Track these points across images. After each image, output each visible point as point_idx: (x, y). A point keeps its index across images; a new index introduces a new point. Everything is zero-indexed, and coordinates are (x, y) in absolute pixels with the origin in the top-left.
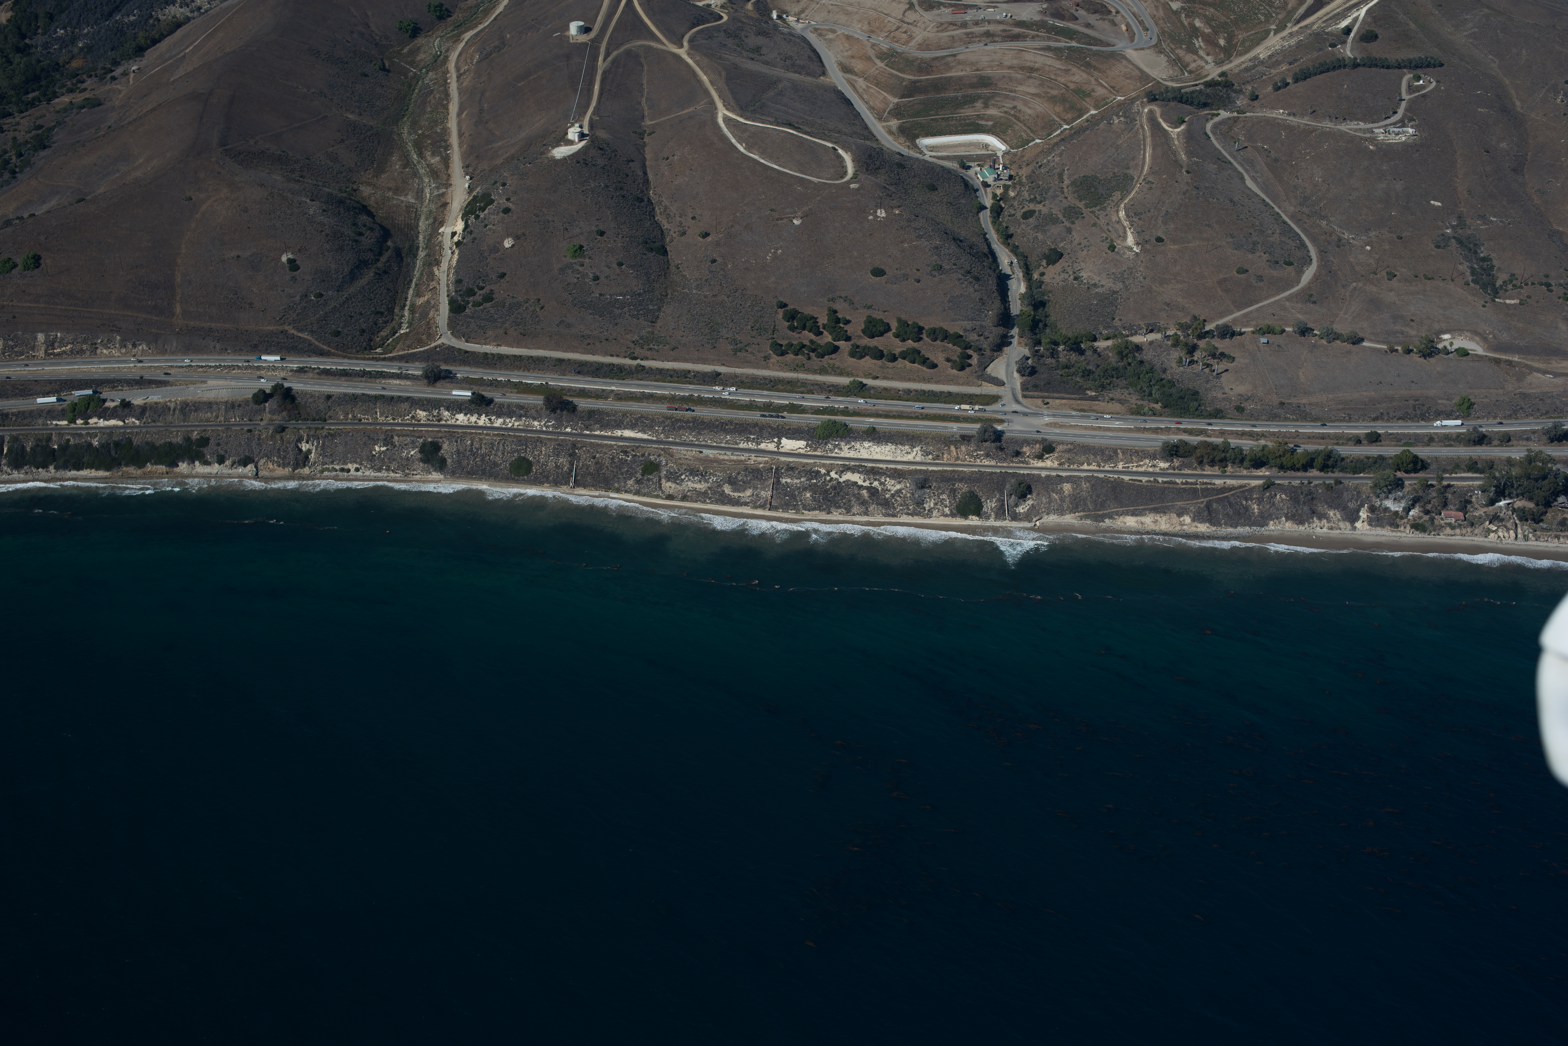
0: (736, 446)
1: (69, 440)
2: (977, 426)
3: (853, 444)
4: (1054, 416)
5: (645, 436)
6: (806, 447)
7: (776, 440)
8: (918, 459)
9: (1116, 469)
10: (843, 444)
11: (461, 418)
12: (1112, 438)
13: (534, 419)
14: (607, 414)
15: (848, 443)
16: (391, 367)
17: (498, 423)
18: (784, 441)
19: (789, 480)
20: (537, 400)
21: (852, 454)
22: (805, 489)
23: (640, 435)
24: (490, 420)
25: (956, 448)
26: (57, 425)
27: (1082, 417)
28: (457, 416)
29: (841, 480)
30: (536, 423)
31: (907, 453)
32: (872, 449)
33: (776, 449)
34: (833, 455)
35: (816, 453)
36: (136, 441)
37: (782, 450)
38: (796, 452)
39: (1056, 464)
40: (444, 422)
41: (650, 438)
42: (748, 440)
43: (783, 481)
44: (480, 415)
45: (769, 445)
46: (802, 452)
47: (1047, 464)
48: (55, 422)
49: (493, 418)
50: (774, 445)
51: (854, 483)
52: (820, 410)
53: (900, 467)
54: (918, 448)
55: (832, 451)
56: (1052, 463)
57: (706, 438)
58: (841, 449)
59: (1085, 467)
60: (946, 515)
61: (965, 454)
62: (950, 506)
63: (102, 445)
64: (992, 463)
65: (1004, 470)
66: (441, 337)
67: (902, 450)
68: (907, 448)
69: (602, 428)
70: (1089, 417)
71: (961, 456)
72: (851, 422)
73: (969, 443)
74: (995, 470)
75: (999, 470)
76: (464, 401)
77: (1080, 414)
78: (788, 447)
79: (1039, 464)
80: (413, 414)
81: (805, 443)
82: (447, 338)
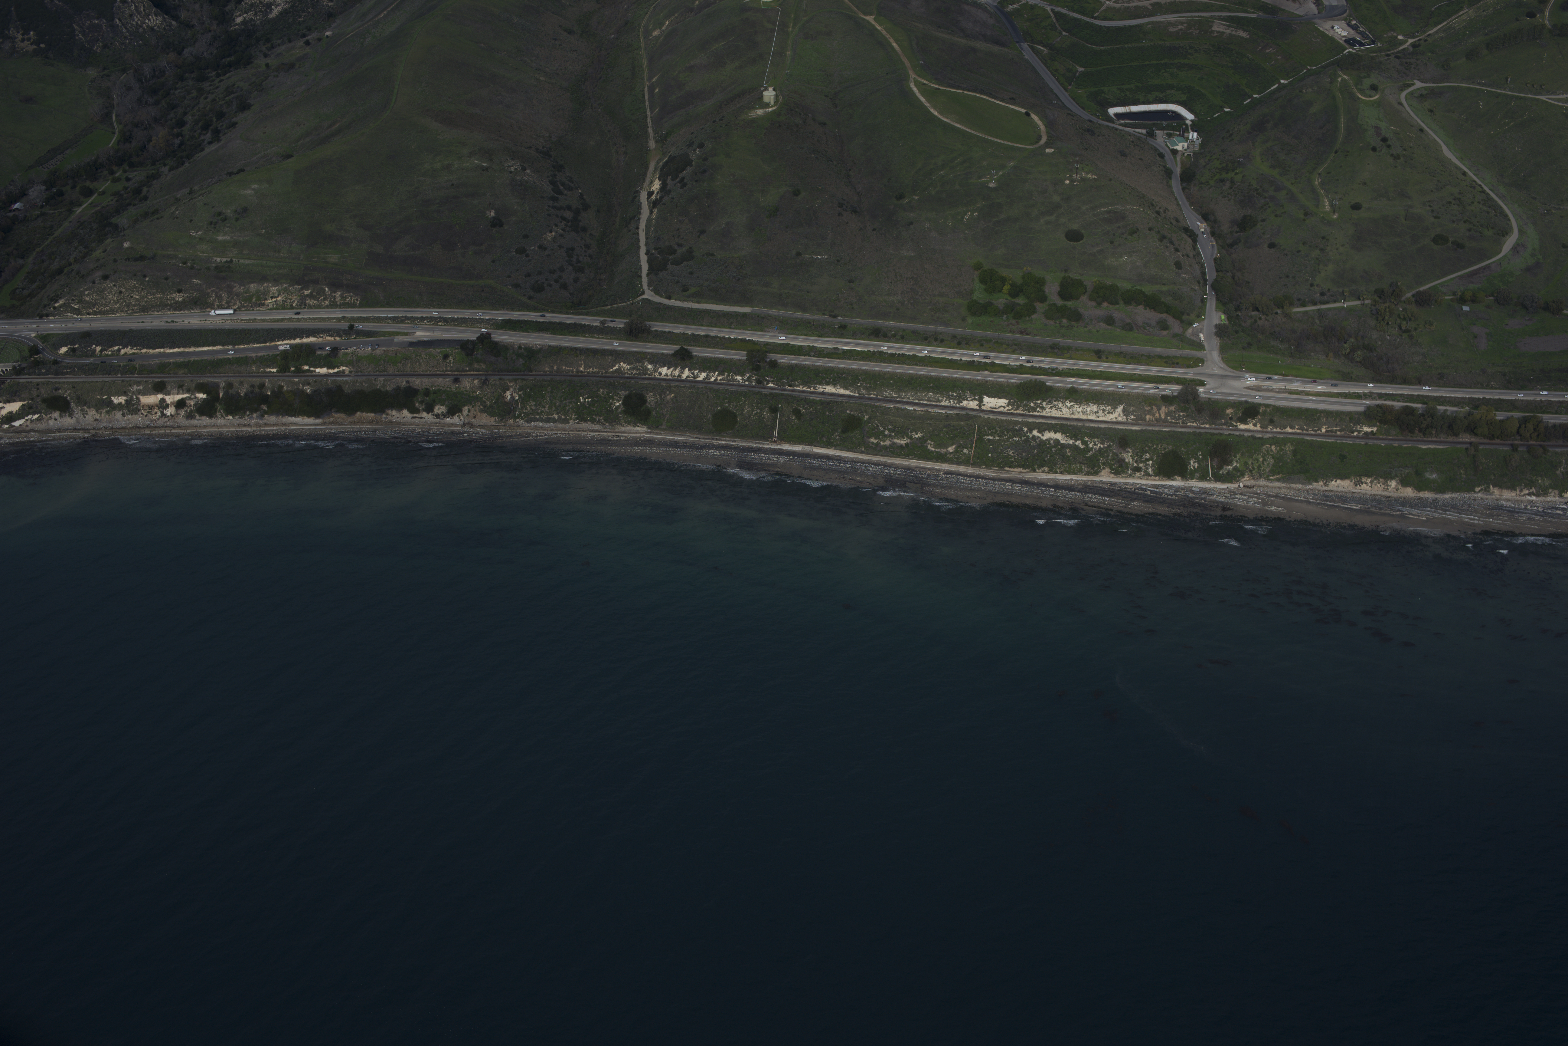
0: (938, 404)
1: (281, 387)
2: (1178, 387)
3: (1056, 403)
4: (1256, 379)
5: (848, 392)
6: (1008, 406)
7: (977, 398)
8: (1120, 419)
9: (1319, 432)
10: (1044, 403)
11: (665, 371)
12: (1314, 401)
13: (737, 374)
14: (809, 370)
15: (1050, 402)
16: (594, 321)
17: (702, 377)
18: (986, 399)
19: (991, 438)
20: (740, 356)
21: (1055, 413)
22: (1008, 447)
23: (842, 391)
24: (693, 373)
25: (1159, 409)
26: (269, 372)
27: (1283, 380)
28: (660, 370)
29: (1044, 438)
30: (739, 378)
31: (1109, 413)
32: (1074, 409)
33: (977, 407)
34: (1036, 414)
35: (1018, 412)
36: (347, 389)
37: (983, 408)
38: (999, 410)
39: (1258, 428)
40: (647, 376)
41: (852, 394)
42: (950, 398)
43: (986, 438)
44: (683, 369)
45: (971, 403)
46: (1006, 410)
47: (1250, 426)
48: (269, 370)
49: (696, 372)
50: (976, 403)
51: (1057, 441)
52: (1020, 369)
53: (1103, 426)
54: (1120, 409)
55: (1034, 409)
56: (1255, 425)
57: (910, 396)
58: (1043, 408)
59: (1289, 430)
60: (1149, 475)
61: (1167, 415)
62: (1153, 465)
63: (314, 392)
64: (1195, 424)
65: (1207, 431)
66: (643, 293)
67: (1104, 410)
68: (1109, 408)
69: (804, 384)
70: (1291, 381)
71: (1163, 417)
72: (1052, 381)
73: (1171, 404)
74: (1198, 431)
75: (1202, 431)
76: (667, 355)
77: (1281, 377)
78: (990, 405)
79: (1242, 427)
80: (617, 367)
81: (1007, 401)
82: (649, 295)
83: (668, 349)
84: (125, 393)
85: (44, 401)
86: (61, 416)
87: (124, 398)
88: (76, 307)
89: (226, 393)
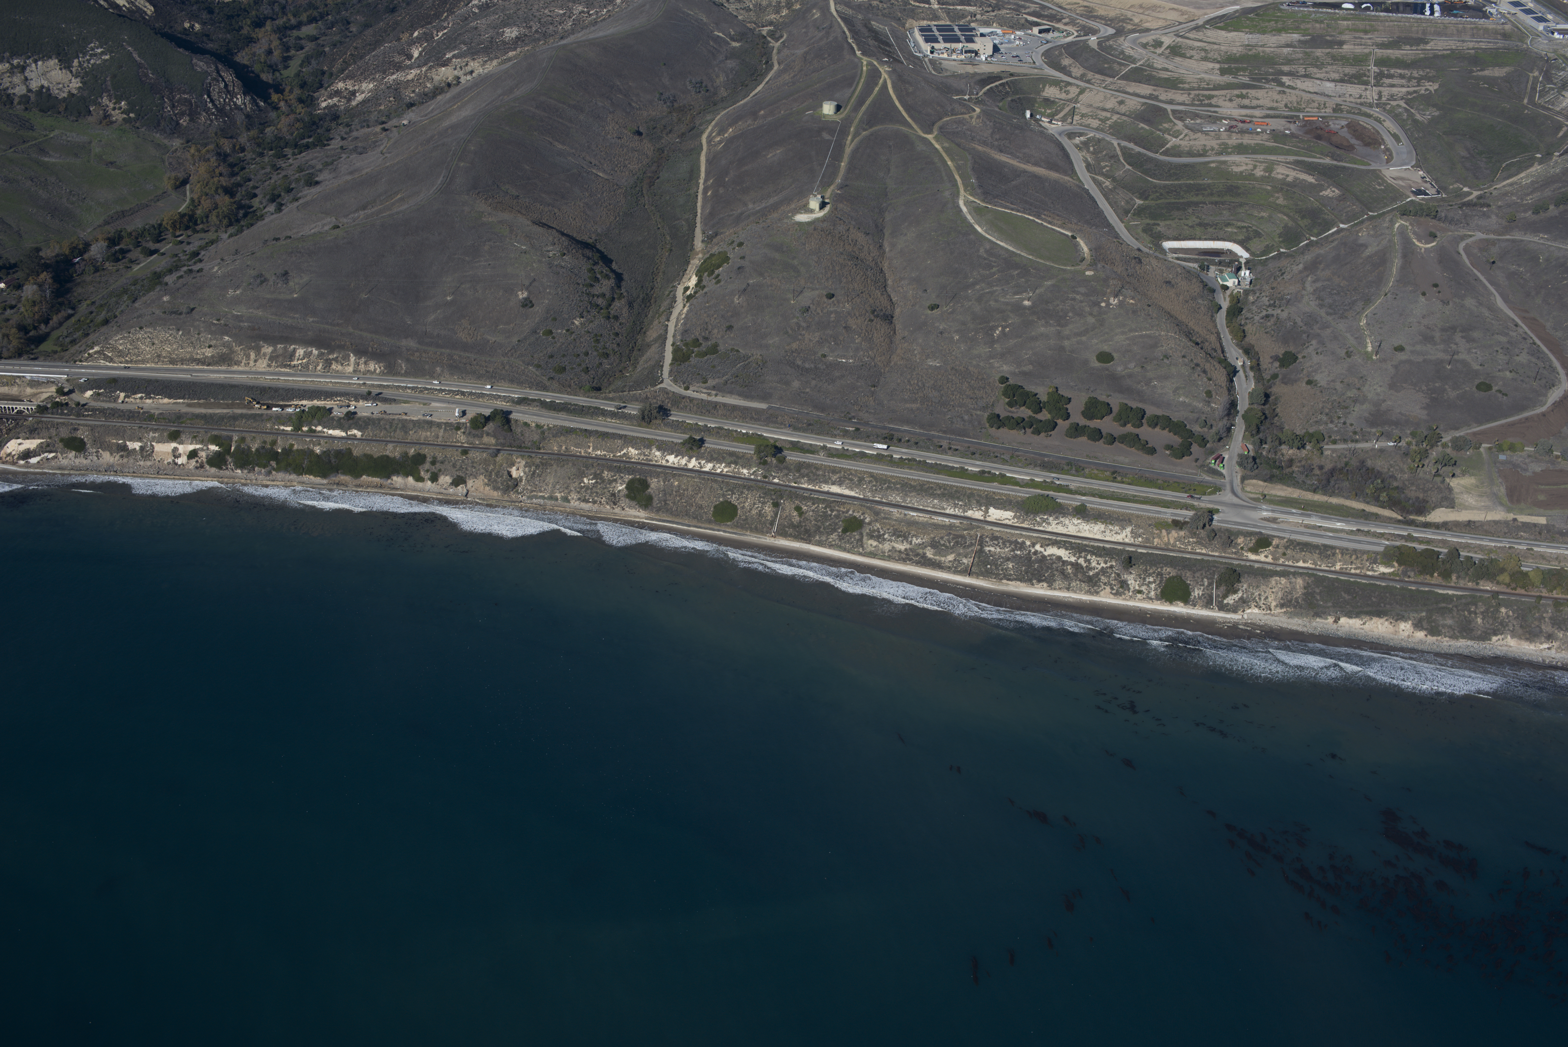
0: (943, 511)
1: (292, 445)
2: (1191, 513)
3: (1062, 519)
4: (1273, 511)
5: (852, 494)
6: (1013, 519)
7: (983, 508)
8: (1127, 540)
9: (1333, 569)
10: (1051, 518)
11: (672, 459)
12: (1331, 537)
13: (744, 467)
14: (817, 469)
15: (1057, 518)
16: (610, 405)
17: (708, 467)
18: (992, 510)
19: (992, 549)
20: (749, 450)
21: (1060, 529)
22: (1008, 559)
23: (847, 492)
24: (700, 463)
25: (1168, 534)
26: (283, 430)
27: (1302, 515)
28: (668, 457)
29: (1046, 554)
30: (745, 471)
31: (1116, 533)
32: (1081, 527)
33: (982, 518)
34: (1041, 528)
35: (1023, 525)
36: (356, 452)
37: (988, 519)
38: (1003, 522)
39: (1270, 559)
40: (654, 463)
41: (857, 495)
42: (956, 506)
43: (987, 549)
44: (690, 458)
45: (977, 513)
46: (1010, 523)
47: (1261, 558)
48: (282, 428)
49: (703, 462)
50: (981, 513)
51: (1059, 558)
52: (1032, 484)
53: (1108, 546)
54: (1129, 529)
55: (1039, 524)
56: (1266, 557)
57: (913, 501)
58: (1049, 524)
59: (1301, 564)
60: (1151, 599)
61: (1176, 540)
62: (1156, 589)
63: (324, 453)
64: (1204, 551)
65: (1215, 559)
66: (662, 382)
67: (1111, 530)
68: (1117, 528)
69: (810, 481)
70: (1309, 516)
71: (1172, 541)
72: (1062, 498)
73: (1181, 529)
74: (1206, 558)
75: (1210, 559)
76: (676, 444)
77: (1300, 511)
78: (995, 517)
79: (1252, 557)
80: (625, 451)
81: (1013, 514)
82: (667, 383)
83: (678, 438)
84: (140, 439)
85: (62, 440)
86: (76, 457)
87: (140, 444)
88: (110, 355)
89: (237, 448)
